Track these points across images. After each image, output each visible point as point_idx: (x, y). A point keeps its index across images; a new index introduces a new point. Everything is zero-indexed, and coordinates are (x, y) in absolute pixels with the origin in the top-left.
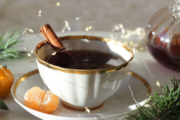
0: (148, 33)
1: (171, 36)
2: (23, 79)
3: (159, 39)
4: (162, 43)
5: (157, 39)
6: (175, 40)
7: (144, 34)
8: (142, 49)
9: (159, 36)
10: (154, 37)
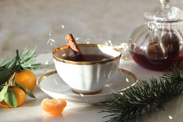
0: (130, 45)
1: (148, 44)
2: (45, 77)
3: (139, 48)
4: (141, 50)
5: (138, 48)
6: (151, 46)
7: (127, 47)
8: (126, 58)
9: (139, 46)
10: (135, 47)
